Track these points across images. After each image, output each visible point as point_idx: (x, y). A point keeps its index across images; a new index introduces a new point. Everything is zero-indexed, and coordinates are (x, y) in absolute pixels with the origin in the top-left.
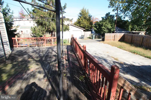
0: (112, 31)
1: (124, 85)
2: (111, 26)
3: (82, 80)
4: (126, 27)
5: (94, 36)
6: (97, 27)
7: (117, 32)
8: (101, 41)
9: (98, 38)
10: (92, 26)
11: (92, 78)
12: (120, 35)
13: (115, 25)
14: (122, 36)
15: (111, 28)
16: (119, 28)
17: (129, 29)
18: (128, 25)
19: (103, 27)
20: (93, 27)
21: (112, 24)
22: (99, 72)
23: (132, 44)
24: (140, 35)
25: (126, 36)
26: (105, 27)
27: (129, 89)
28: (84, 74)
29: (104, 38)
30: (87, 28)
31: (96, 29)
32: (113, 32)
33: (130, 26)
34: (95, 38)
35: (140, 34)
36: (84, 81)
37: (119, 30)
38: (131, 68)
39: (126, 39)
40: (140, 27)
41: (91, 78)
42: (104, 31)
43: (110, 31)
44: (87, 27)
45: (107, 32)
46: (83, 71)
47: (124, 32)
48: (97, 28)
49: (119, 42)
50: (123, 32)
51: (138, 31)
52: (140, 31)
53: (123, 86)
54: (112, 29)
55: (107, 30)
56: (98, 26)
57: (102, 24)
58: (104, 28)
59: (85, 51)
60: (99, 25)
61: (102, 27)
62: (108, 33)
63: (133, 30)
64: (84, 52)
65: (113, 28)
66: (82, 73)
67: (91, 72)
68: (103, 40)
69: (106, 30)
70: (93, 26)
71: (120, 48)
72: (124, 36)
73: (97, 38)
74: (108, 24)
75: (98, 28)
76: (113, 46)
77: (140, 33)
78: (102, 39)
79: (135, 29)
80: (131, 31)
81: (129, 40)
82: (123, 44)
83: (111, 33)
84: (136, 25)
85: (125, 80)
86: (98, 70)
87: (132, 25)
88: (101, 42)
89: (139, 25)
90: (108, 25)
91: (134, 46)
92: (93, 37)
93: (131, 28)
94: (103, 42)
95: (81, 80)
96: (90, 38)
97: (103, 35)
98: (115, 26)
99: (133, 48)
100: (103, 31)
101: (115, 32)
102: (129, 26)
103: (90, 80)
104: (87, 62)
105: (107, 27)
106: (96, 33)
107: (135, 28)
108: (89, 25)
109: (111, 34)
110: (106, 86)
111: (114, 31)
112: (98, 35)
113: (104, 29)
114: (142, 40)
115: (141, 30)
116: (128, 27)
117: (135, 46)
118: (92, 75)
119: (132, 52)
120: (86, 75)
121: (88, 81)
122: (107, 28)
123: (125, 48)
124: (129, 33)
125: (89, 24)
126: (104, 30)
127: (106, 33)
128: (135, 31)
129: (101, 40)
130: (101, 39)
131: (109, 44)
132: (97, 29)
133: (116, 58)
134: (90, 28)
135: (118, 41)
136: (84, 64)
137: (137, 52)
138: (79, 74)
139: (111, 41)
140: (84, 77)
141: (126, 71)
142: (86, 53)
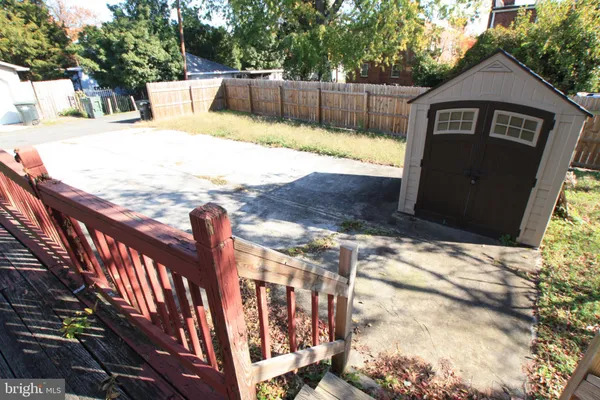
0: (176, 70)
1: (264, 271)
2: (167, 49)
3: (85, 331)
4: (225, 55)
5: (96, 101)
6: (99, 53)
7: (198, 76)
8: (138, 120)
9: (123, 111)
10: (68, 48)
11: (134, 301)
12: (208, 86)
13: (180, 46)
14: (217, 90)
15: (168, 61)
16: (199, 61)
17: (233, 60)
18: (226, 47)
19: (130, 57)
20: (76, 56)
21: (166, 43)
22: (149, 261)
23: (257, 115)
24: (271, 82)
25: (231, 90)
26: (138, 54)
27: (284, 274)
28: (88, 296)
29: (149, 104)
30: (40, 63)
31: (97, 67)
32: (182, 77)
33: (236, 52)
34: (106, 111)
35: (271, 78)
36: (97, 333)
37: (200, 68)
38: (272, 198)
39: (233, 101)
40: (265, 54)
41: (128, 302)
42: (141, 76)
43: (166, 74)
44: (40, 57)
45: (154, 78)
46: (75, 288)
47: (220, 73)
48: (98, 61)
49: (213, 114)
50: (218, 76)
51: (264, 68)
52: (268, 68)
53: (263, 277)
54: (172, 62)
55: (151, 68)
56: (102, 51)
57: (123, 41)
58: (137, 59)
59: (44, 177)
60: (106, 44)
61: (125, 56)
62: (159, 81)
63: (249, 66)
64: (40, 187)
65: (175, 58)
66: (75, 296)
67: (117, 276)
68: (148, 114)
69: (146, 70)
70: (73, 53)
71: (223, 136)
72: (224, 88)
73: (114, 111)
74: (148, 41)
75: (103, 58)
76: (194, 132)
77: (270, 74)
78: (142, 113)
79: (254, 63)
80: (243, 69)
81: (243, 101)
82: (228, 119)
83: (171, 80)
84: (253, 46)
85: (264, 252)
86: (145, 257)
87: (242, 46)
88: (137, 124)
89: (260, 45)
90: (149, 47)
91: (263, 120)
92: (90, 106)
93: (242, 56)
94: (150, 123)
95: (76, 336)
96: (77, 114)
97: (141, 93)
98: (181, 51)
99: (263, 129)
100: (135, 72)
101: (190, 77)
102: (231, 50)
103: (126, 312)
104: (81, 236)
105: (149, 53)
106: (102, 86)
107: (252, 59)
108: (46, 45)
109: (174, 87)
110: (199, 308)
111: (184, 72)
112: (114, 94)
113: (137, 64)
114: (279, 96)
115: (271, 63)
116: (231, 55)
117: (267, 121)
118: (128, 286)
119: (262, 143)
120: (99, 296)
121: (119, 320)
122: (149, 61)
123: (237, 132)
124: (239, 76)
125: (42, 36)
126: (140, 71)
127: (153, 81)
128: (256, 68)
129: (139, 116)
130: (136, 114)
131: (174, 127)
132: (101, 67)
133: (215, 177)
134: (59, 61)
135: (207, 110)
136: (62, 247)
137: (275, 140)
138: (56, 313)
139: (183, 114)
140: (90, 311)
141: (260, 212)
142: (54, 188)
